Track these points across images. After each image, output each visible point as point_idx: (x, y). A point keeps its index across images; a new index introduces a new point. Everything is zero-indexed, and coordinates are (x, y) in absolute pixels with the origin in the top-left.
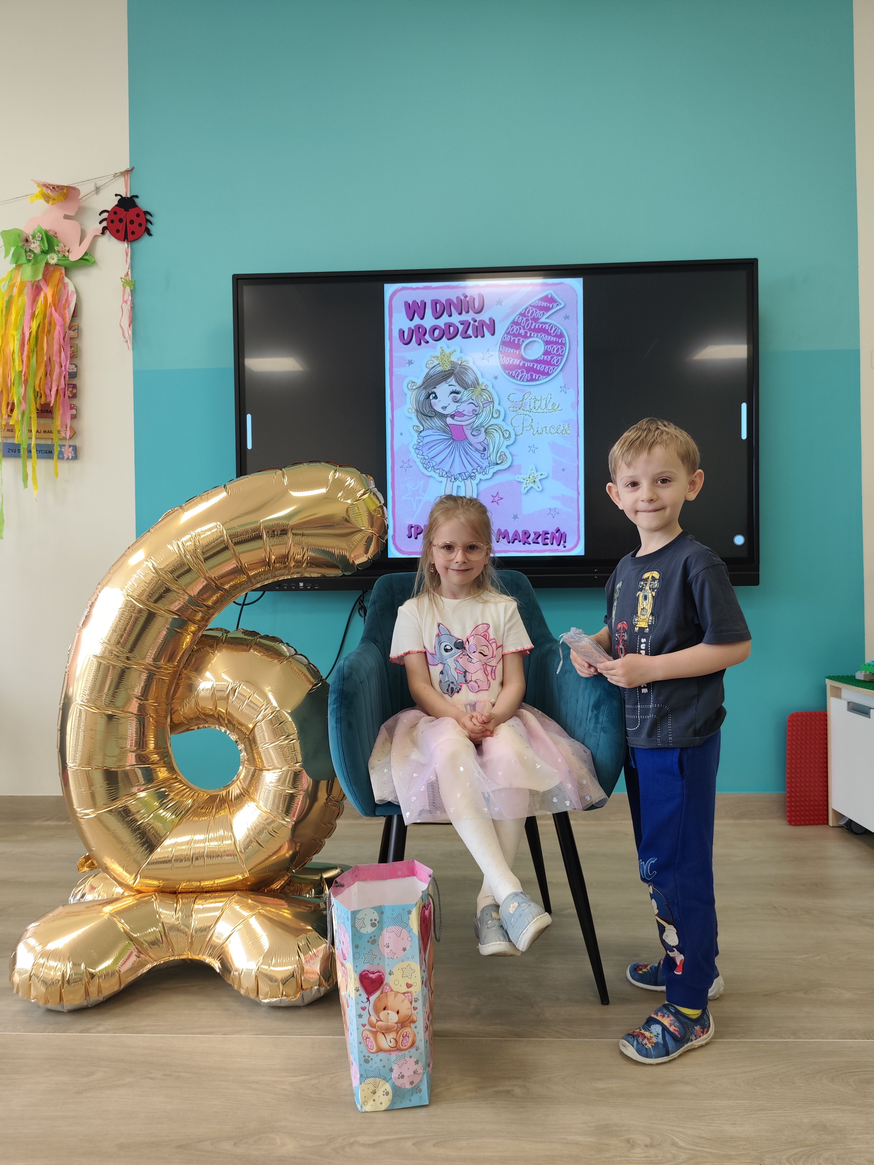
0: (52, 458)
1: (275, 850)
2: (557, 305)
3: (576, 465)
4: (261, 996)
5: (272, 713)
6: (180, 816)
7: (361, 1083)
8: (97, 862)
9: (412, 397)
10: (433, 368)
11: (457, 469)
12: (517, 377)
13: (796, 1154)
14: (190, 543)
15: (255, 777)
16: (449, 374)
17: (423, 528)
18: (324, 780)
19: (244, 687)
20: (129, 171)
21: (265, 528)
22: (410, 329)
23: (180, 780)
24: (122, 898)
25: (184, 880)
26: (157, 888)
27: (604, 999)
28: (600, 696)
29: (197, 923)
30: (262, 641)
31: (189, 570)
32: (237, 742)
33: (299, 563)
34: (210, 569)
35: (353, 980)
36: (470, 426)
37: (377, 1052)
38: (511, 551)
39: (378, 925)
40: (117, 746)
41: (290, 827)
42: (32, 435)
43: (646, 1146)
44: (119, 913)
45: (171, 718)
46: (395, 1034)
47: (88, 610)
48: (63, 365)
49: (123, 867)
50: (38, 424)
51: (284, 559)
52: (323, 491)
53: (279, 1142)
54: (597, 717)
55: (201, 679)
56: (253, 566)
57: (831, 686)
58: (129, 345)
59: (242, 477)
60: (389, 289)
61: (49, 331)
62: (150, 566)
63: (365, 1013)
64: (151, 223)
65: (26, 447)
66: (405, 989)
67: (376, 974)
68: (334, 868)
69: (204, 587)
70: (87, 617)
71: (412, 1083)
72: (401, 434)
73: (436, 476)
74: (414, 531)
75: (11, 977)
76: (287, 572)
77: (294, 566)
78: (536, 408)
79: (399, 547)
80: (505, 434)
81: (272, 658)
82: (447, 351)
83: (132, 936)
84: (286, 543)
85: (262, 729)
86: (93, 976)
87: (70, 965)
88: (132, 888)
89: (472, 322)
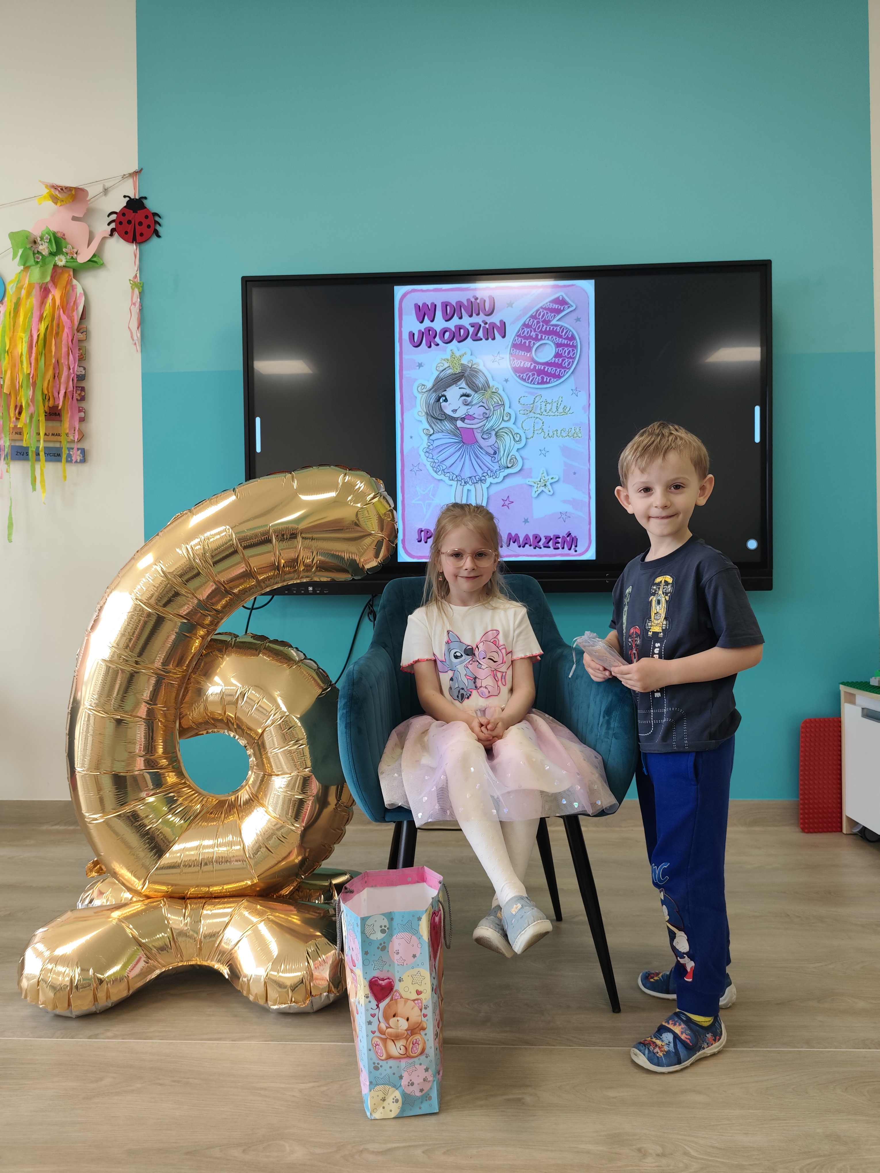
0: (60, 461)
1: (284, 855)
2: (569, 307)
3: (587, 468)
4: (269, 1003)
5: (281, 718)
6: (189, 821)
7: (370, 1091)
8: (106, 867)
9: (422, 400)
10: (443, 371)
11: (467, 472)
12: (528, 380)
13: (809, 1164)
14: (199, 547)
15: (264, 782)
16: (459, 376)
17: (432, 532)
18: (333, 785)
19: (253, 692)
20: (137, 172)
21: (275, 532)
22: (420, 331)
23: (189, 785)
24: (131, 903)
25: (193, 886)
26: (166, 894)
27: (616, 1006)
28: (611, 701)
29: (205, 928)
30: (271, 645)
31: (198, 574)
32: (246, 747)
33: (308, 567)
34: (219, 573)
35: (362, 986)
36: (480, 429)
37: (387, 1059)
38: (521, 556)
39: (388, 931)
40: (126, 750)
41: (299, 832)
42: (40, 438)
43: (658, 1155)
44: (128, 918)
45: (180, 723)
46: (405, 1042)
47: (97, 614)
48: (71, 368)
49: (131, 872)
50: (46, 427)
51: (293, 563)
52: (332, 494)
53: (288, 1148)
54: (608, 723)
55: (210, 683)
56: (262, 570)
57: (845, 692)
58: (138, 348)
59: (251, 481)
60: (399, 291)
61: (57, 334)
62: (159, 569)
63: (375, 1020)
64: (160, 225)
65: (34, 450)
66: (414, 996)
67: (386, 981)
68: (343, 874)
69: (213, 592)
70: (96, 621)
71: (421, 1090)
72: (411, 437)
73: (446, 479)
74: (424, 535)
75: (19, 982)
76: (296, 576)
77: (303, 570)
78: (547, 411)
79: (409, 551)
80: (515, 438)
81: (281, 662)
82: (458, 354)
83: (141, 941)
84: (296, 547)
85: (271, 734)
86: (101, 981)
87: (78, 971)
88: (140, 893)
89: (483, 325)
